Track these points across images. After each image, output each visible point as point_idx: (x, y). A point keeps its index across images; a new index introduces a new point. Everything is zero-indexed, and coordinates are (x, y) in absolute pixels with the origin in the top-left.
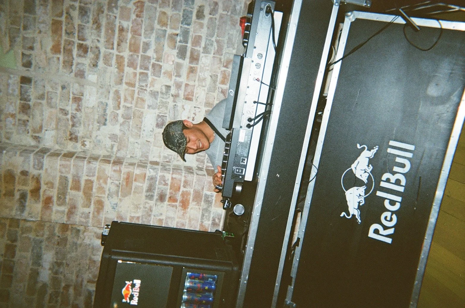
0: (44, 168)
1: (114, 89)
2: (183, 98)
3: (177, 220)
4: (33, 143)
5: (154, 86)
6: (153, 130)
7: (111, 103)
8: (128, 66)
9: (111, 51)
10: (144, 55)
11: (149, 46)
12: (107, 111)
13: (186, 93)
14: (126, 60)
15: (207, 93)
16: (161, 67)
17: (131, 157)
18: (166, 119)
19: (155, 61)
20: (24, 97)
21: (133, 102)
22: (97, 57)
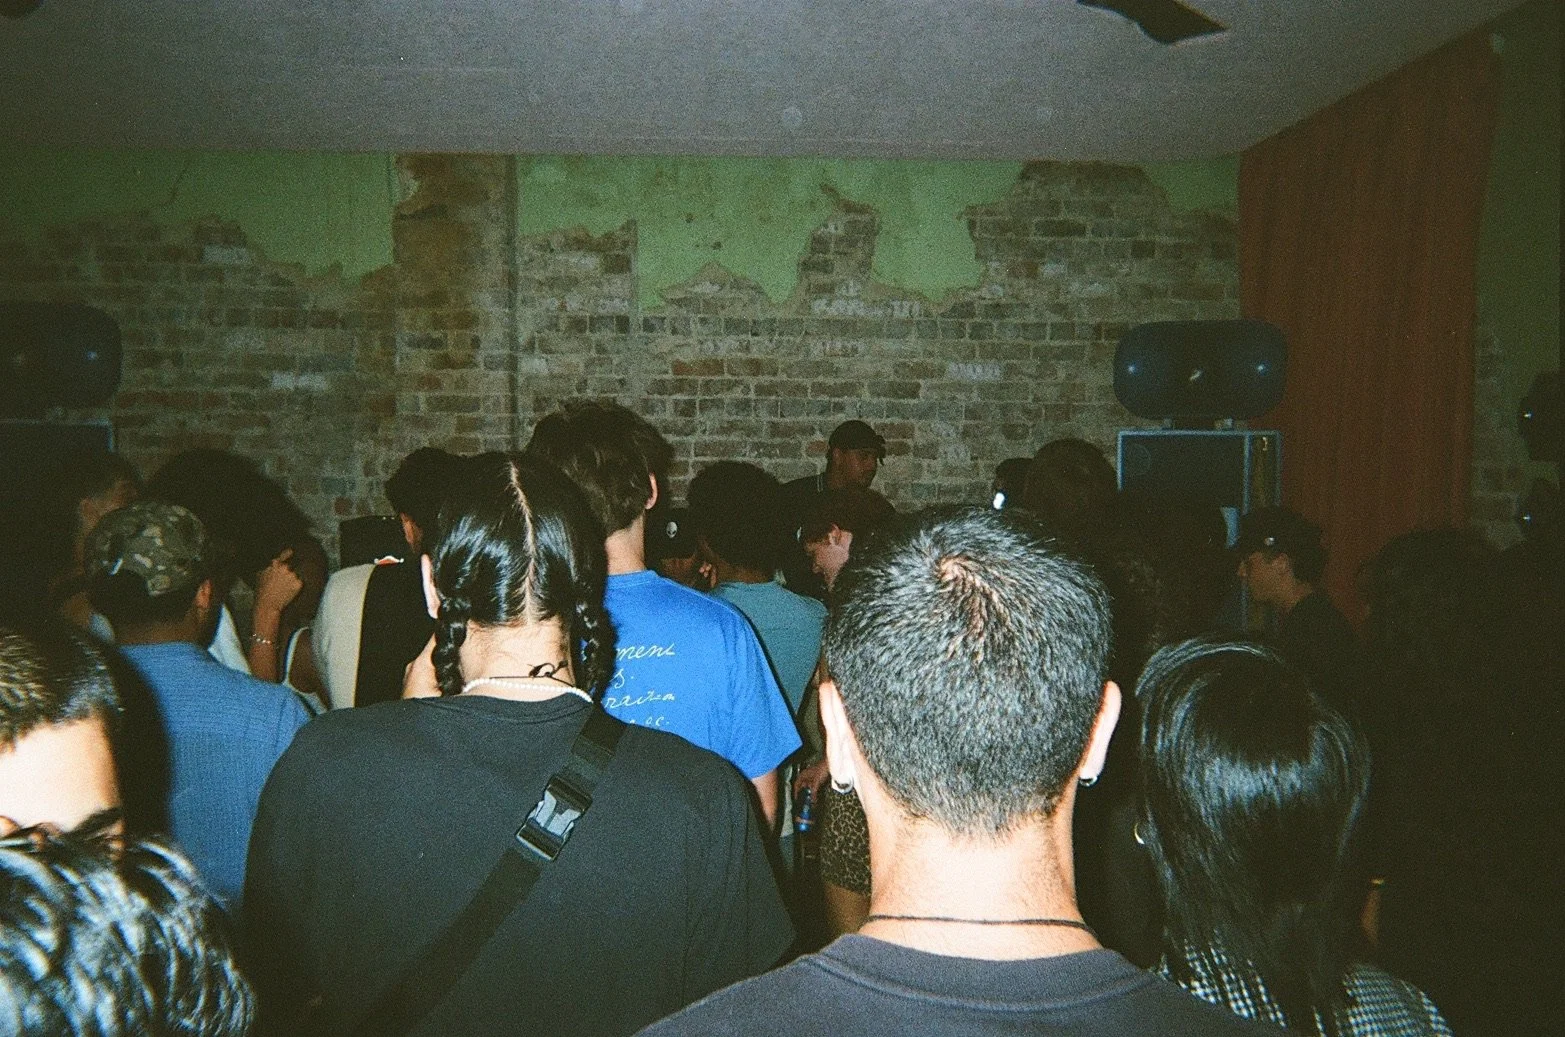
0: (491, 373)
4: (522, 340)
9: (692, 453)
20: (596, 322)
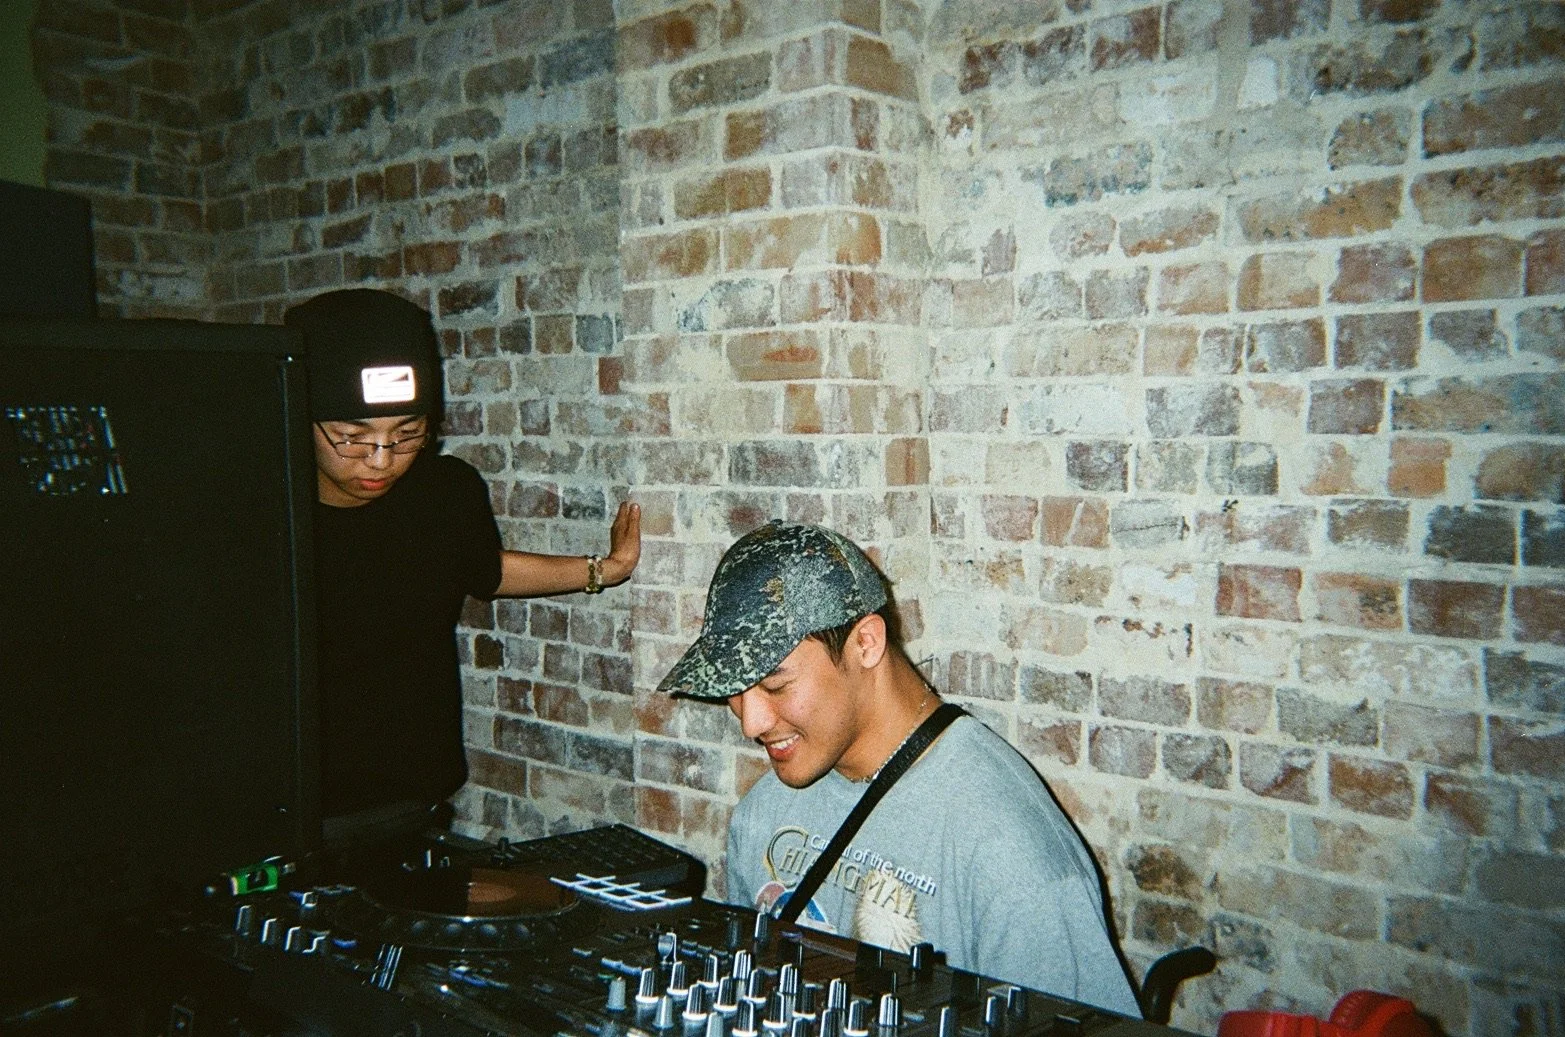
1: (1219, 207)
2: (1228, 563)
3: (677, 593)
5: (1260, 404)
6: (1057, 433)
7: (1153, 204)
8: (1345, 252)
9: (1416, 146)
10: (1417, 329)
11: (1475, 346)
12: (1113, 195)
13: (1251, 579)
14: (1375, 238)
15: (1268, 691)
16: (1367, 427)
17: (934, 350)
18: (1112, 489)
19: (1395, 394)
21: (1169, 312)
22: (1372, 80)
